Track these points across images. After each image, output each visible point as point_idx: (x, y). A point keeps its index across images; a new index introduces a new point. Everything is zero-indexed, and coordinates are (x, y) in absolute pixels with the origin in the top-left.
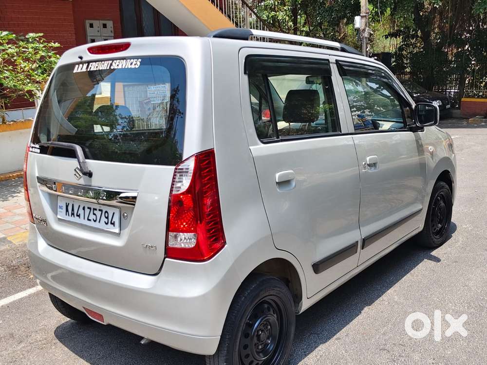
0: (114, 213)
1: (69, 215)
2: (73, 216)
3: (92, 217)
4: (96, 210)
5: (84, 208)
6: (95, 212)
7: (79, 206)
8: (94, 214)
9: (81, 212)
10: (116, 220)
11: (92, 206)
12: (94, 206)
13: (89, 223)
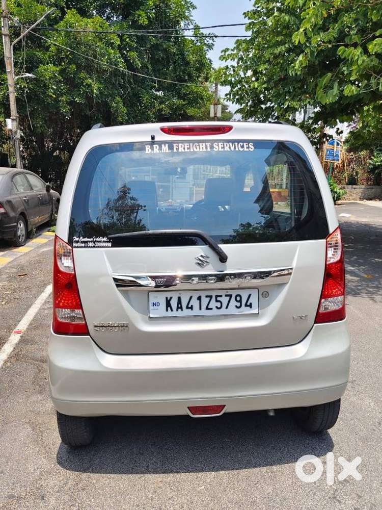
0: (250, 295)
1: (172, 310)
2: (179, 310)
3: (213, 304)
4: (221, 296)
5: (199, 298)
6: (219, 299)
7: (191, 297)
8: (217, 301)
9: (195, 303)
10: (254, 300)
11: (214, 294)
12: (219, 293)
13: (209, 313)
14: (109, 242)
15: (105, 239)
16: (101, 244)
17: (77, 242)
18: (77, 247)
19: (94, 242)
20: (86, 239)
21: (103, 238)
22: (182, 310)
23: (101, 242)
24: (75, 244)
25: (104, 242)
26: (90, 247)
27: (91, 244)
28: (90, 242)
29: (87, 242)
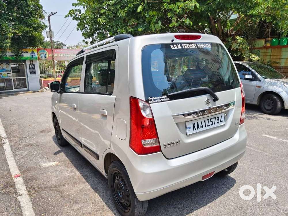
0: (222, 116)
1: (195, 130)
2: (198, 129)
3: (210, 123)
4: (212, 119)
5: (205, 122)
6: (211, 120)
7: (202, 121)
8: (211, 121)
9: (203, 124)
10: (223, 119)
11: (209, 118)
12: (211, 117)
13: (209, 128)
14: (168, 98)
15: (166, 97)
16: (165, 100)
17: (151, 100)
18: (152, 103)
19: (161, 99)
20: (156, 98)
21: (165, 96)
22: (199, 128)
23: (164, 98)
24: (150, 102)
25: (166, 98)
26: (159, 102)
27: (159, 100)
28: (158, 99)
29: (157, 100)
